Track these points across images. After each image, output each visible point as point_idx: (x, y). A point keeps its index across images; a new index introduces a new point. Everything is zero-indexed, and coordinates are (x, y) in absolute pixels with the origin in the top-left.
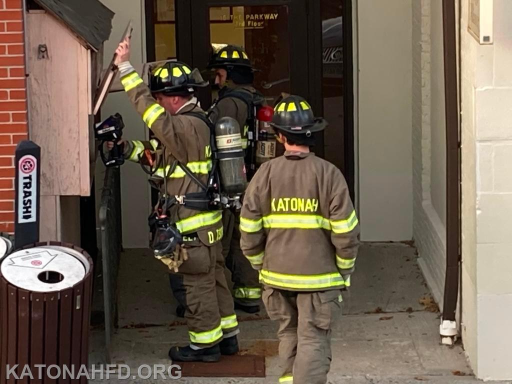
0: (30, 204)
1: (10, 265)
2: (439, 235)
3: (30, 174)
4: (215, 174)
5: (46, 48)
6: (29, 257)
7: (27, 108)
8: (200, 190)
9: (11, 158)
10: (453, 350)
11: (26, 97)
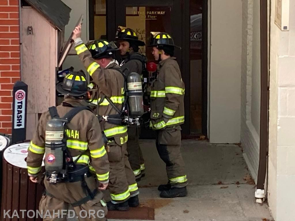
0: (21, 117)
1: (9, 152)
2: (256, 140)
3: (22, 100)
4: (126, 105)
5: (32, 28)
6: (20, 148)
7: (20, 63)
8: (117, 113)
9: (10, 91)
10: (262, 207)
11: (20, 56)
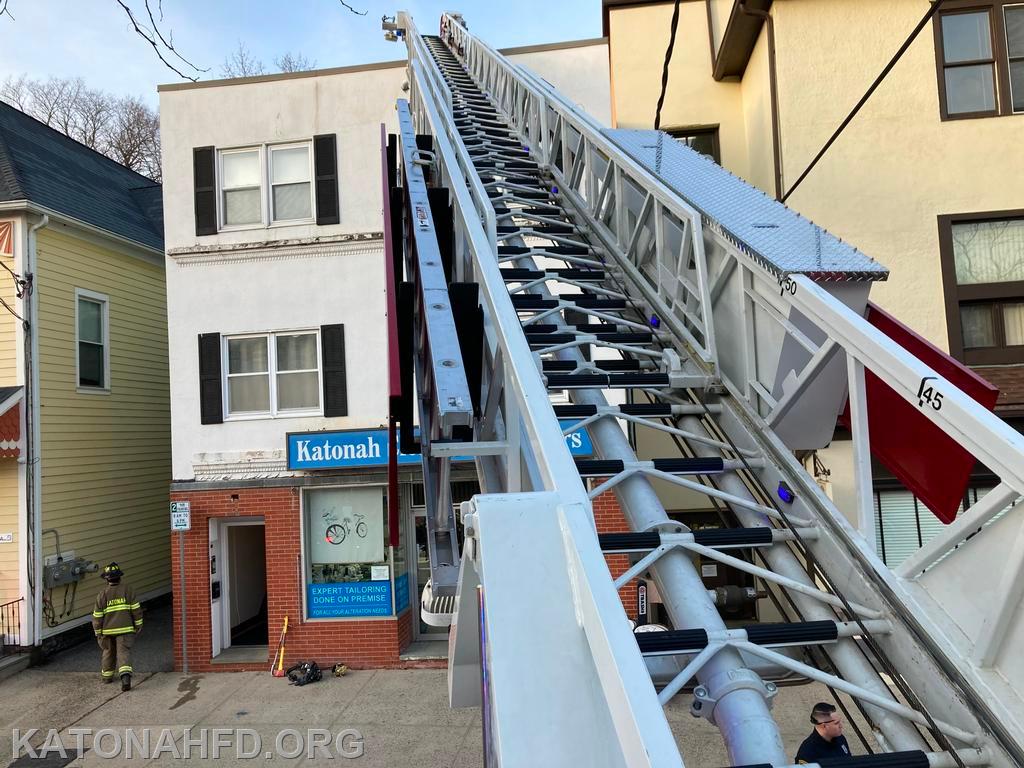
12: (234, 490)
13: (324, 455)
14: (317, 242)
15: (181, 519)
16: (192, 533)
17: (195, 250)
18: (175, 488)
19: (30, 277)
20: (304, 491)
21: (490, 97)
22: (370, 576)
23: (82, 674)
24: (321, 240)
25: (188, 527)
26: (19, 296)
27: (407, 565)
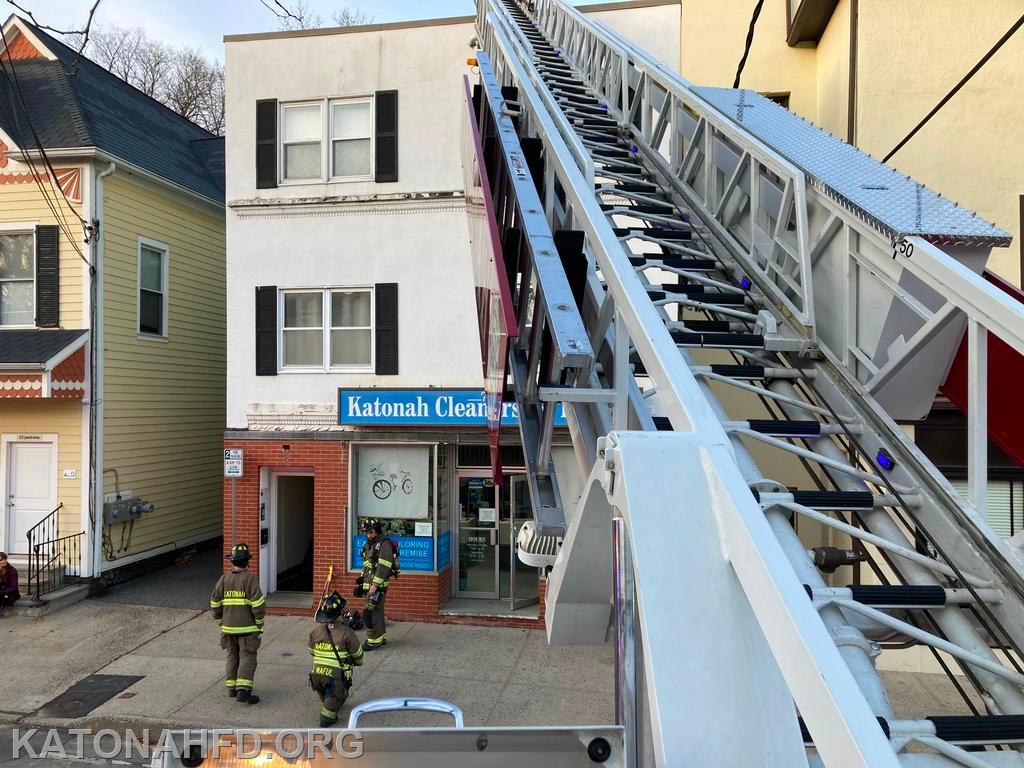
12: (286, 441)
13: (374, 411)
14: (375, 199)
15: (233, 466)
16: (243, 481)
17: (256, 203)
18: (229, 435)
19: (97, 224)
20: (353, 445)
21: (563, 55)
22: (413, 531)
23: (138, 607)
24: (379, 198)
25: (240, 474)
26: (86, 241)
27: (449, 523)
